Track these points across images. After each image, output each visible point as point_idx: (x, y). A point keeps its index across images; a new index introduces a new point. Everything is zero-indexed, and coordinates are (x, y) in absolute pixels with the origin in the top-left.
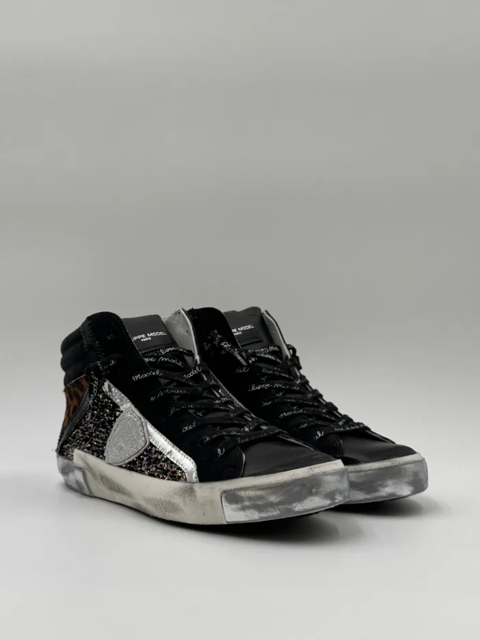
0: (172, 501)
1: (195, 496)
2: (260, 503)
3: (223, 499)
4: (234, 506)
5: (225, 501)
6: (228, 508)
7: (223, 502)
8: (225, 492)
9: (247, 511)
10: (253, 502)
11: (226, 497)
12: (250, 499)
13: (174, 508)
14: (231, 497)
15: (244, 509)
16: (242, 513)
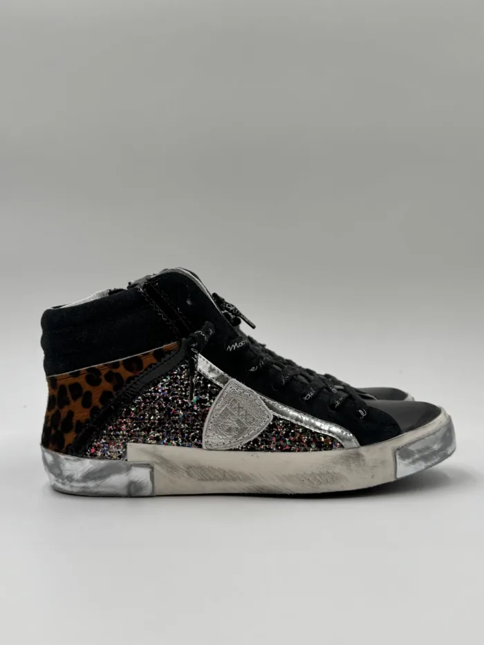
0: (331, 472)
1: (364, 460)
2: (426, 453)
3: (398, 457)
4: (407, 461)
5: (399, 458)
6: (401, 464)
7: (398, 460)
8: (398, 449)
9: (417, 464)
10: (421, 454)
11: (400, 455)
12: (419, 451)
13: (335, 478)
14: (404, 453)
15: (414, 462)
16: (413, 466)
